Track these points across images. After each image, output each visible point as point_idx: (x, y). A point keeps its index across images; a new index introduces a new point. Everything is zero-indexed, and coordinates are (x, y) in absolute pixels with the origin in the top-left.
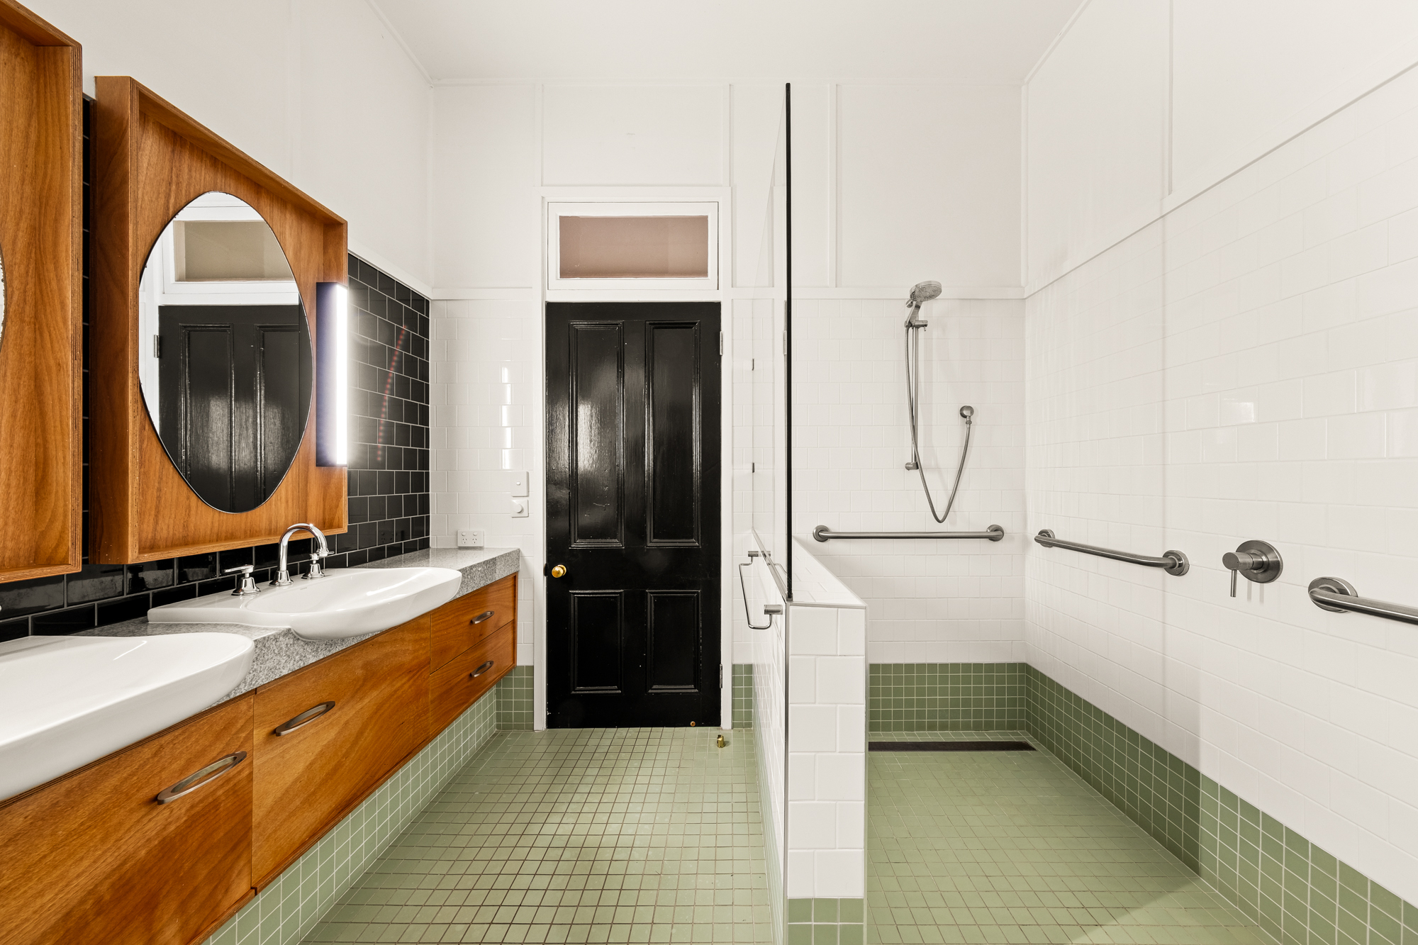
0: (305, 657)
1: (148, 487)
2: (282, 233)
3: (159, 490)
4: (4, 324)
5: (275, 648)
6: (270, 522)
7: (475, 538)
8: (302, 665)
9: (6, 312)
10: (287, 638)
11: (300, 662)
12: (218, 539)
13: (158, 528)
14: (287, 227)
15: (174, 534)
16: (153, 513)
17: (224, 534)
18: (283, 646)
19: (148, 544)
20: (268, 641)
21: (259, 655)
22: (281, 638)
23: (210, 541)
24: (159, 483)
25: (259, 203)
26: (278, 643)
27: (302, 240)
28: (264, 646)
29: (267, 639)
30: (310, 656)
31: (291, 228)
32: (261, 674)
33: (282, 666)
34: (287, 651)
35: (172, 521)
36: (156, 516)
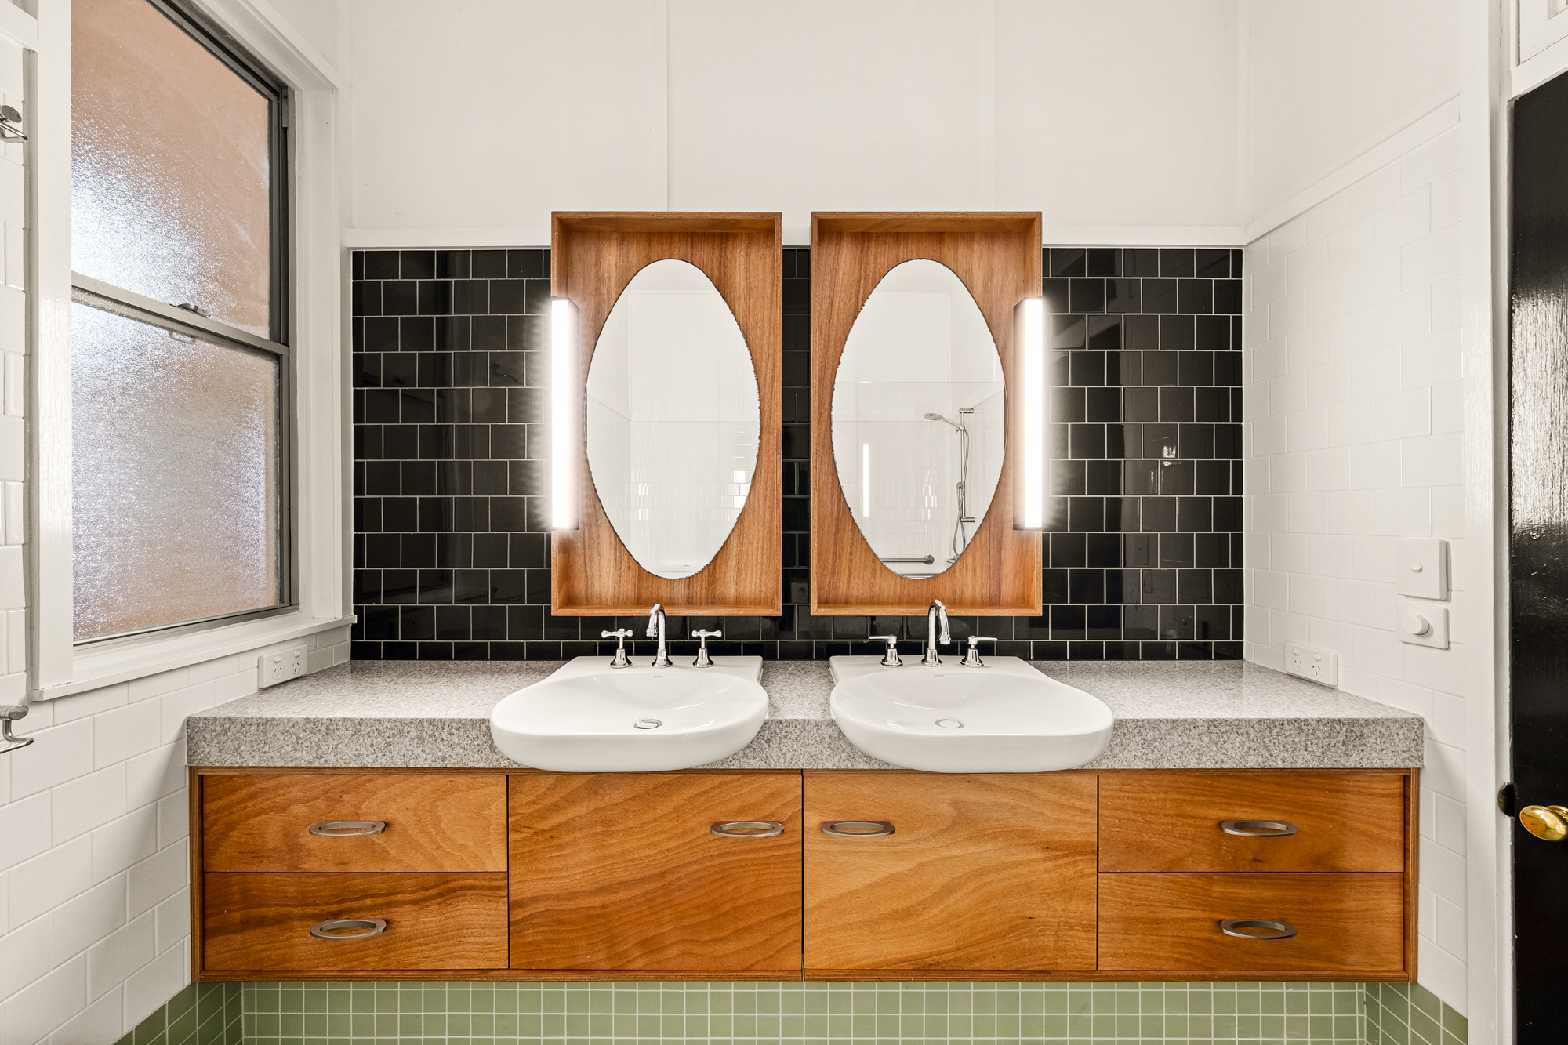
0: (853, 758)
1: (843, 552)
2: (969, 271)
3: (851, 554)
4: (760, 438)
5: (816, 735)
6: (955, 591)
7: (1317, 664)
8: (850, 766)
9: (761, 429)
10: (831, 730)
11: (847, 762)
12: (900, 602)
13: (851, 587)
14: (975, 259)
15: (863, 593)
16: (846, 573)
17: (905, 599)
18: (826, 737)
19: (843, 599)
20: (808, 725)
21: (798, 736)
22: (823, 727)
23: (893, 604)
24: (851, 547)
25: (941, 252)
26: (820, 732)
27: (993, 266)
28: (804, 729)
29: (807, 722)
30: (861, 760)
31: (979, 259)
32: (801, 757)
33: (825, 757)
34: (830, 743)
35: (861, 582)
36: (849, 576)
